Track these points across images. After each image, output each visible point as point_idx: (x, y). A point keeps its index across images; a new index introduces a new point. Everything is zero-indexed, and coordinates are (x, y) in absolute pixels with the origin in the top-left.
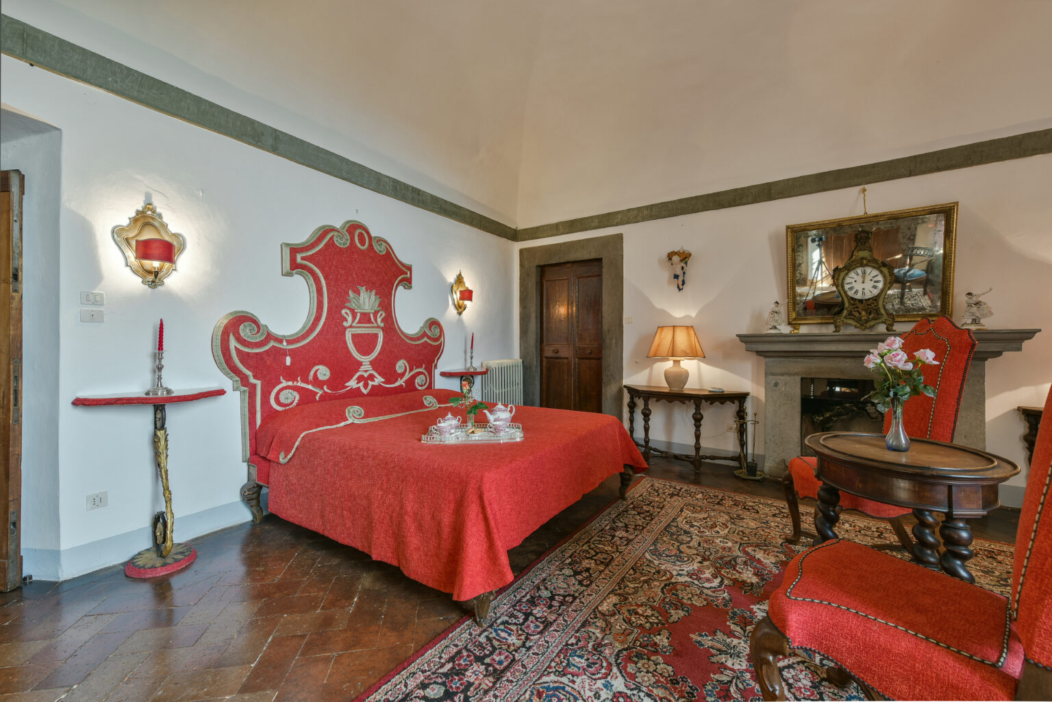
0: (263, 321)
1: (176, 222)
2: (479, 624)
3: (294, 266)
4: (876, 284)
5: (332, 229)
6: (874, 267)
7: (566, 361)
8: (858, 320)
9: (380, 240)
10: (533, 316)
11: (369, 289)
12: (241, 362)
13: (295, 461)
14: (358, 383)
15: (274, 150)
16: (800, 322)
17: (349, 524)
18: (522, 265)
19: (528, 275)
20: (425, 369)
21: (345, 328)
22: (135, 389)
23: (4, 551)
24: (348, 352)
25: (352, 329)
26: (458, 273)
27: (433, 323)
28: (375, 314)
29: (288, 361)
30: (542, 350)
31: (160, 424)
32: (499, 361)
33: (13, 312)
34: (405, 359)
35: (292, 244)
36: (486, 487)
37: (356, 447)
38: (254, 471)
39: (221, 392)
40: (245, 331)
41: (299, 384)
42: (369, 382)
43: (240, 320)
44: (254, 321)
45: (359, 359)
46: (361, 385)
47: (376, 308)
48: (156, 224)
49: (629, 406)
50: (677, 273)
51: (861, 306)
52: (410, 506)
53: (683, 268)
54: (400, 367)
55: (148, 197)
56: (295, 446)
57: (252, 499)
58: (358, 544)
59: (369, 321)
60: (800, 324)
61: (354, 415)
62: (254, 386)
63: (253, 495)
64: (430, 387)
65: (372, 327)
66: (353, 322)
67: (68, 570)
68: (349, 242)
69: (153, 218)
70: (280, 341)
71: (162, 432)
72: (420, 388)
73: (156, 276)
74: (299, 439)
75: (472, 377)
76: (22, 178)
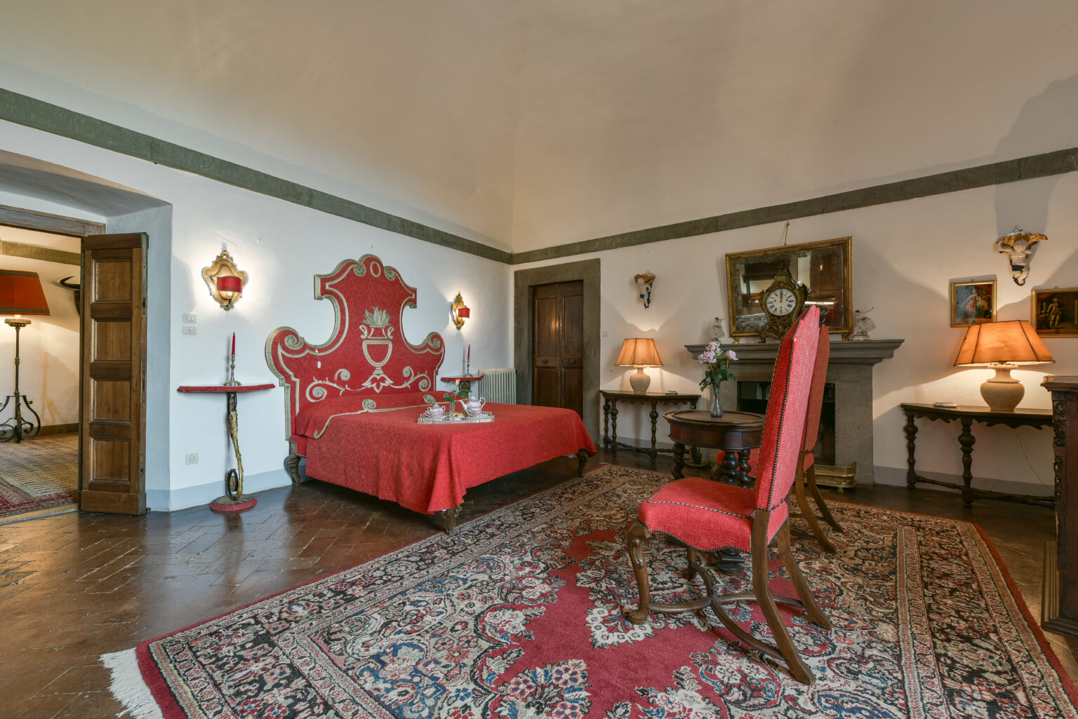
0: (301, 335)
1: (243, 263)
2: (448, 534)
3: (324, 292)
4: (790, 303)
5: (352, 262)
6: (789, 289)
7: (553, 370)
8: (777, 332)
9: (391, 269)
10: (526, 330)
11: (381, 309)
12: (286, 365)
13: (326, 436)
14: (372, 384)
15: (309, 204)
16: (739, 335)
17: (363, 477)
18: (516, 286)
19: (522, 294)
20: (428, 374)
21: (362, 340)
22: (217, 380)
23: (137, 488)
24: (365, 358)
25: (367, 341)
26: (457, 294)
27: (435, 337)
28: (386, 329)
29: (319, 365)
30: (534, 361)
31: (231, 407)
32: (493, 370)
33: (143, 328)
34: (410, 366)
35: (322, 276)
36: (454, 443)
37: (369, 424)
38: (294, 447)
39: (272, 386)
40: (288, 341)
41: (327, 383)
42: (381, 383)
43: (285, 334)
44: (294, 334)
45: (373, 365)
46: (374, 385)
47: (386, 324)
48: (230, 265)
49: (604, 408)
50: (643, 294)
51: (778, 321)
52: (405, 459)
53: (648, 289)
54: (407, 372)
55: (224, 246)
56: (326, 426)
57: (293, 468)
58: (370, 492)
59: (381, 335)
60: (739, 337)
61: (369, 406)
62: (295, 383)
63: (292, 465)
64: (432, 389)
65: (383, 339)
66: (368, 335)
67: (175, 505)
68: (366, 271)
69: (227, 261)
70: (313, 349)
71: (234, 412)
72: (423, 390)
73: (230, 302)
74: (329, 421)
75: (469, 382)
76: (148, 237)
